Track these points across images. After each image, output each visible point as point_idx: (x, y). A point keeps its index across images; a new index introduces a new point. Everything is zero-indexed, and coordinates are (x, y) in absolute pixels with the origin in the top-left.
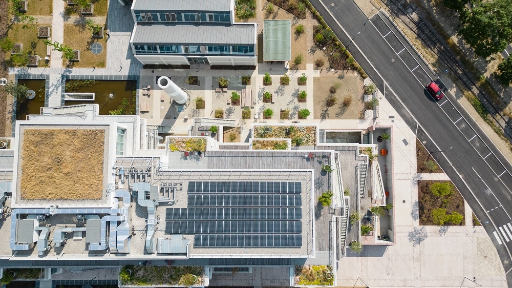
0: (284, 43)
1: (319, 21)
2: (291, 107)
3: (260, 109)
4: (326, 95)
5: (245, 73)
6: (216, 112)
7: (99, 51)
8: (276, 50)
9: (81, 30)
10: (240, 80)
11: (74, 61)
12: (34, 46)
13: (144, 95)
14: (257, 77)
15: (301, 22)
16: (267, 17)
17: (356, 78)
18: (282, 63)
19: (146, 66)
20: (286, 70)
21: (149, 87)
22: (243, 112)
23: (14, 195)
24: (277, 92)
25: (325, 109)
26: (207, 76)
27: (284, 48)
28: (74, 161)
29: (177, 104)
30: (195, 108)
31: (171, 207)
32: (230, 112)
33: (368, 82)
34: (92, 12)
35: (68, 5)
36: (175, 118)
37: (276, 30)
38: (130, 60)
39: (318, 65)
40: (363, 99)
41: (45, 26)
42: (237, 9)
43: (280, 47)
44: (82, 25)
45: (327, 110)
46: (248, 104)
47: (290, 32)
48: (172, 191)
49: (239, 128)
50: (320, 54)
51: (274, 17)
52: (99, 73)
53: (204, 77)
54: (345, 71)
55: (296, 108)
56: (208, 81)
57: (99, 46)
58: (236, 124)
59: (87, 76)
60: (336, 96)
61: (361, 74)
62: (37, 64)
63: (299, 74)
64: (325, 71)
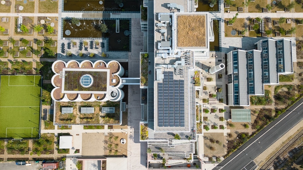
0: (240, 119)
1: (251, 136)
2: (209, 122)
3: (208, 107)
4: (215, 139)
5: (225, 100)
6: (206, 87)
7: (233, 34)
8: (236, 115)
9: (242, 26)
10: (221, 98)
11: (227, 23)
12: (234, 5)
13: (213, 54)
14: (223, 106)
15: (250, 127)
16: (252, 111)
17: (224, 153)
18: (230, 117)
19: (226, 55)
20: (227, 120)
21: (217, 57)
22: (206, 99)
23: (179, 13)
24: (216, 115)
25: (209, 138)
26: (223, 82)
27: (237, 119)
28: (193, 35)
29: (209, 69)
30: (208, 77)
31: (174, 73)
32: (206, 93)
33: (222, 159)
34: (250, 30)
35: (254, 20)
36: (202, 68)
37: (246, 115)
38: (229, 48)
39: (230, 135)
40: (214, 156)
41: (243, 10)
42: (255, 96)
43: (238, 117)
44: (244, 26)
45: (208, 139)
46: (210, 102)
47: (245, 122)
48: (180, 74)
49: (198, 97)
50: (235, 136)
51: (252, 114)
52: (222, 34)
53: (222, 81)
54: (227, 148)
55: (209, 124)
56: (220, 83)
57: (235, 34)
58: (200, 96)
59: (221, 29)
60: (215, 143)
61: (226, 156)
62: (226, 7)
63: (225, 126)
64: (227, 138)
